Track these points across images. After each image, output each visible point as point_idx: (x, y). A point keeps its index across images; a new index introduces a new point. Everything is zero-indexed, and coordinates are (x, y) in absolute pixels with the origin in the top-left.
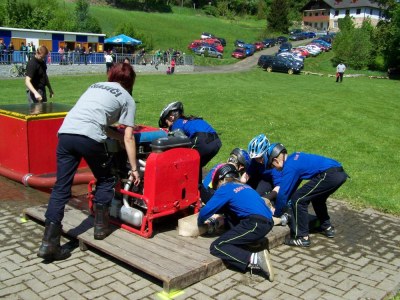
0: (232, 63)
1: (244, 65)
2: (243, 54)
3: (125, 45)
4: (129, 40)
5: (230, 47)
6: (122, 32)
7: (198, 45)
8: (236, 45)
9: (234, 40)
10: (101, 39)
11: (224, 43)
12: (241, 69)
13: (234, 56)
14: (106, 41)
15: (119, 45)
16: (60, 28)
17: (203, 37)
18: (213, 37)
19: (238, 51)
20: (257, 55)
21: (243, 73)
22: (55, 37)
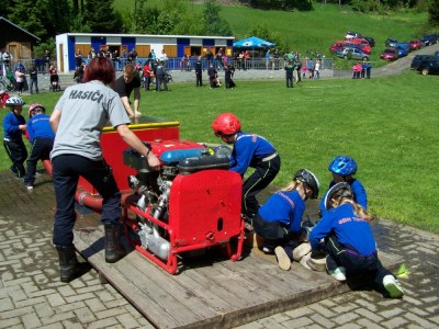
0: (380, 66)
1: (393, 68)
2: (395, 55)
3: (256, 48)
4: (260, 43)
5: (380, 47)
6: (254, 34)
7: (341, 47)
8: (387, 44)
9: (386, 38)
10: (230, 43)
11: (372, 43)
12: (390, 72)
13: (382, 58)
14: (234, 45)
15: (250, 48)
16: (186, 33)
17: (348, 36)
18: (360, 37)
19: (388, 52)
20: (412, 56)
21: (391, 77)
22: (180, 41)
